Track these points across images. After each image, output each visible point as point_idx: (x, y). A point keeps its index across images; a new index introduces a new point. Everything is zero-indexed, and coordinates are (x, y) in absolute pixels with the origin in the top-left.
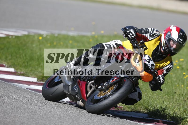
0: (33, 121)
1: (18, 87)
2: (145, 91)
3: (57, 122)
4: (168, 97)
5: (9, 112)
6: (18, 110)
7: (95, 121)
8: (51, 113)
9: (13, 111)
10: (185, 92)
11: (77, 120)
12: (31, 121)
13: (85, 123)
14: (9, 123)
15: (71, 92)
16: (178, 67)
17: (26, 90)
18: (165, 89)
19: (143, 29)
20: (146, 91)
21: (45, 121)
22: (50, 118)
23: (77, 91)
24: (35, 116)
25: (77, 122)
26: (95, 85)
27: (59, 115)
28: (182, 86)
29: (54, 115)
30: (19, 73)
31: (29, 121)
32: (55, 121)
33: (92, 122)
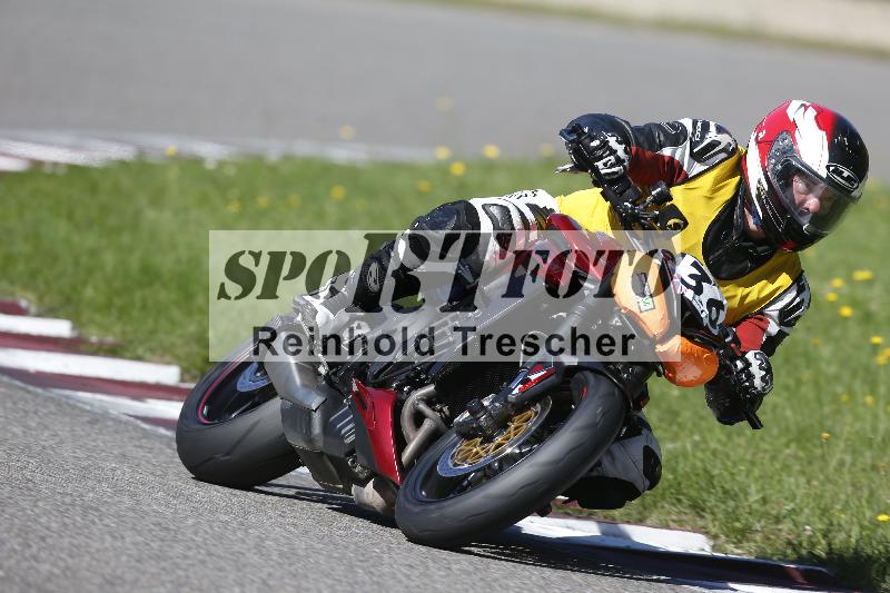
0: (164, 569)
1: (88, 411)
2: (690, 425)
3: (278, 574)
4: (801, 454)
5: (48, 529)
6: (91, 517)
7: (454, 567)
8: (246, 531)
9: (65, 524)
10: (882, 427)
11: (369, 564)
12: (153, 570)
13: (408, 576)
14: (49, 580)
15: (320, 444)
16: (846, 311)
17: (126, 423)
18: (789, 413)
19: (659, 126)
20: (695, 425)
21: (220, 569)
22: (242, 554)
23: (352, 438)
24: (171, 546)
25: (371, 572)
26: (438, 406)
27: (282, 540)
28: (869, 400)
29: (262, 540)
30: (92, 344)
31: (144, 573)
32: (267, 570)
33: (441, 573)
